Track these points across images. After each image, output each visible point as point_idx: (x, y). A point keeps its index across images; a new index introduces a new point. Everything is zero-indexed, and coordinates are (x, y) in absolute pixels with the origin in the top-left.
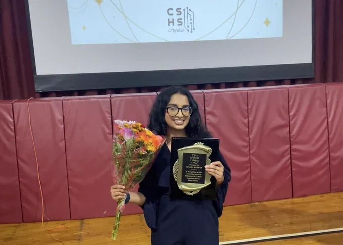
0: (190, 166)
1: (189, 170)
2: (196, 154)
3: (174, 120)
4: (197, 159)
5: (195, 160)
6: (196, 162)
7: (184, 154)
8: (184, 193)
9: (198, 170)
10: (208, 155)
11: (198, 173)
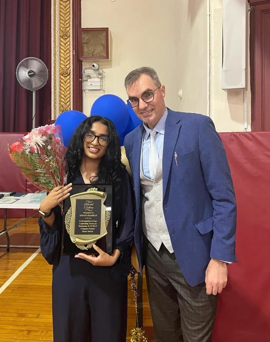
0: (85, 214)
1: (83, 218)
2: (91, 200)
3: (89, 147)
4: (91, 206)
5: (89, 207)
6: (91, 209)
7: (77, 200)
8: (78, 247)
9: (93, 218)
10: (103, 201)
11: (93, 222)
